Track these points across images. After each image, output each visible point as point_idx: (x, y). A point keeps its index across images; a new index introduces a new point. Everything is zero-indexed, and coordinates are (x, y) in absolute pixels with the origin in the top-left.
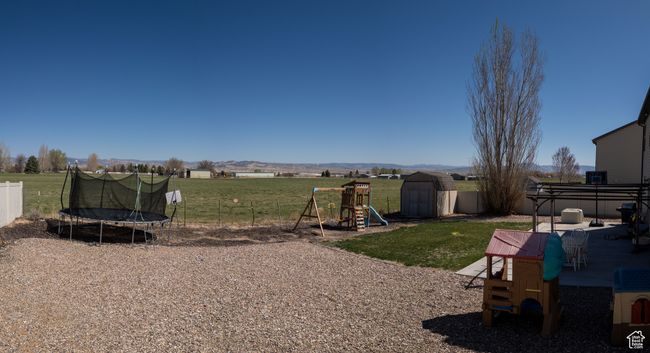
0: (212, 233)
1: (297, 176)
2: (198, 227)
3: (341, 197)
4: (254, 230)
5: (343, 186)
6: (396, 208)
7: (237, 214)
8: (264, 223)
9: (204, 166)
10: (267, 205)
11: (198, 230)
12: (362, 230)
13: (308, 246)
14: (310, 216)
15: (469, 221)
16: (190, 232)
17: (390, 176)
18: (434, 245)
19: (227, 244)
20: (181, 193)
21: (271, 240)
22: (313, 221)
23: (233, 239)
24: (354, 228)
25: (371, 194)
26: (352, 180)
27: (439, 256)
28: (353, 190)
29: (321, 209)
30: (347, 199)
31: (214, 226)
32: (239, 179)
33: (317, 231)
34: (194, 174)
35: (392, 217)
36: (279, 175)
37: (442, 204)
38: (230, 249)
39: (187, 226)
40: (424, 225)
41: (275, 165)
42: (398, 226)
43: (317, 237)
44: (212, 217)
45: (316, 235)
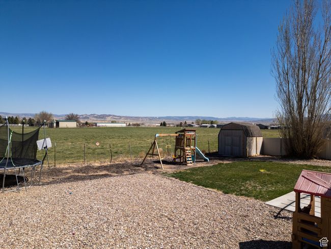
0: (78, 171)
1: (143, 126)
2: (66, 166)
3: (175, 140)
4: (111, 166)
5: (176, 133)
6: (214, 149)
7: (98, 154)
8: (120, 160)
9: (71, 118)
10: (121, 146)
11: (67, 169)
12: (191, 165)
13: (152, 176)
14: (153, 154)
15: (274, 161)
16: (60, 171)
17: (209, 125)
18: (246, 179)
19: (91, 178)
20: (51, 140)
21: (125, 173)
22: (156, 158)
23: (96, 174)
24: (184, 163)
25: (197, 138)
26: (182, 128)
27: (250, 188)
28: (184, 135)
29: (161, 149)
30: (180, 142)
31: (81, 164)
32: (99, 128)
33: (158, 165)
34: (62, 125)
35: (212, 156)
36: (129, 125)
37: (250, 147)
38: (94, 181)
39: (58, 166)
40: (237, 162)
41: (127, 118)
42: (216, 162)
43: (158, 170)
44: (79, 158)
45: (157, 168)
